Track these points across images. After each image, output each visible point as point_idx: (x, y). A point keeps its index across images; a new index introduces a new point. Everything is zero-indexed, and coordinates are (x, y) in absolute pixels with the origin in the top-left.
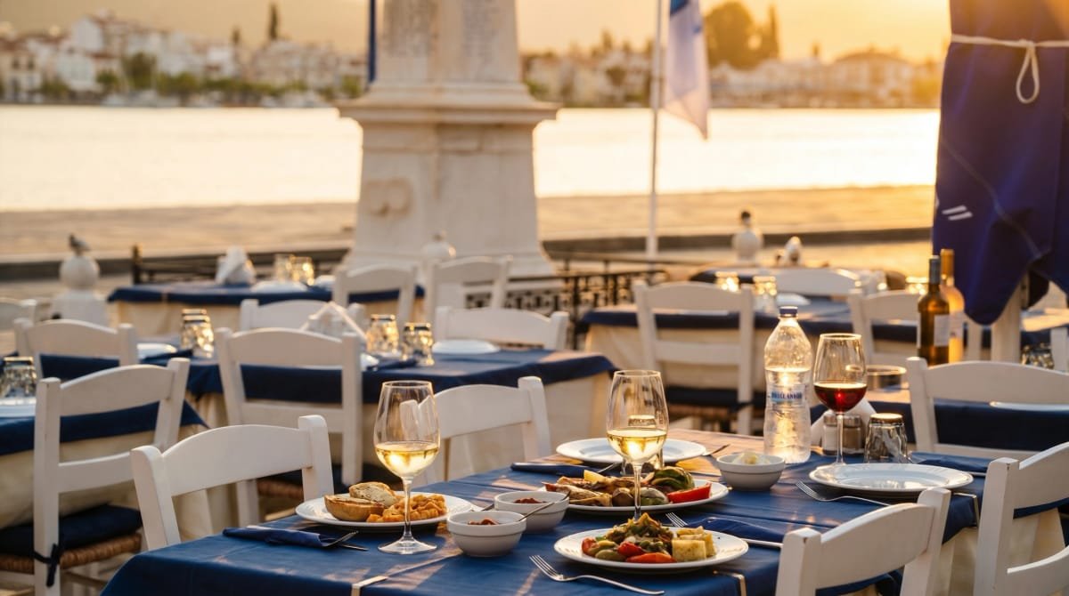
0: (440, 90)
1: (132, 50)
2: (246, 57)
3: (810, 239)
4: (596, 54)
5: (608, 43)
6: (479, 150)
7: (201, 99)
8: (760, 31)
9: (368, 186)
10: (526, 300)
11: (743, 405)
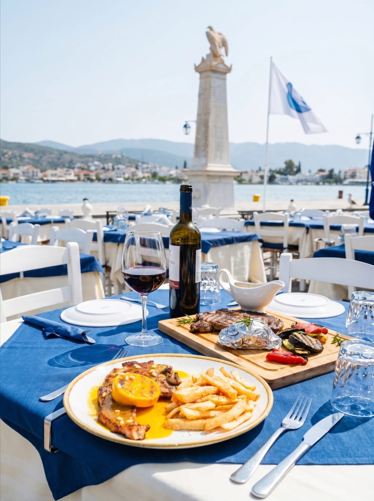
1: (153, 170)
2: (178, 172)
6: (219, 182)
8: (297, 167)
11: (285, 249)
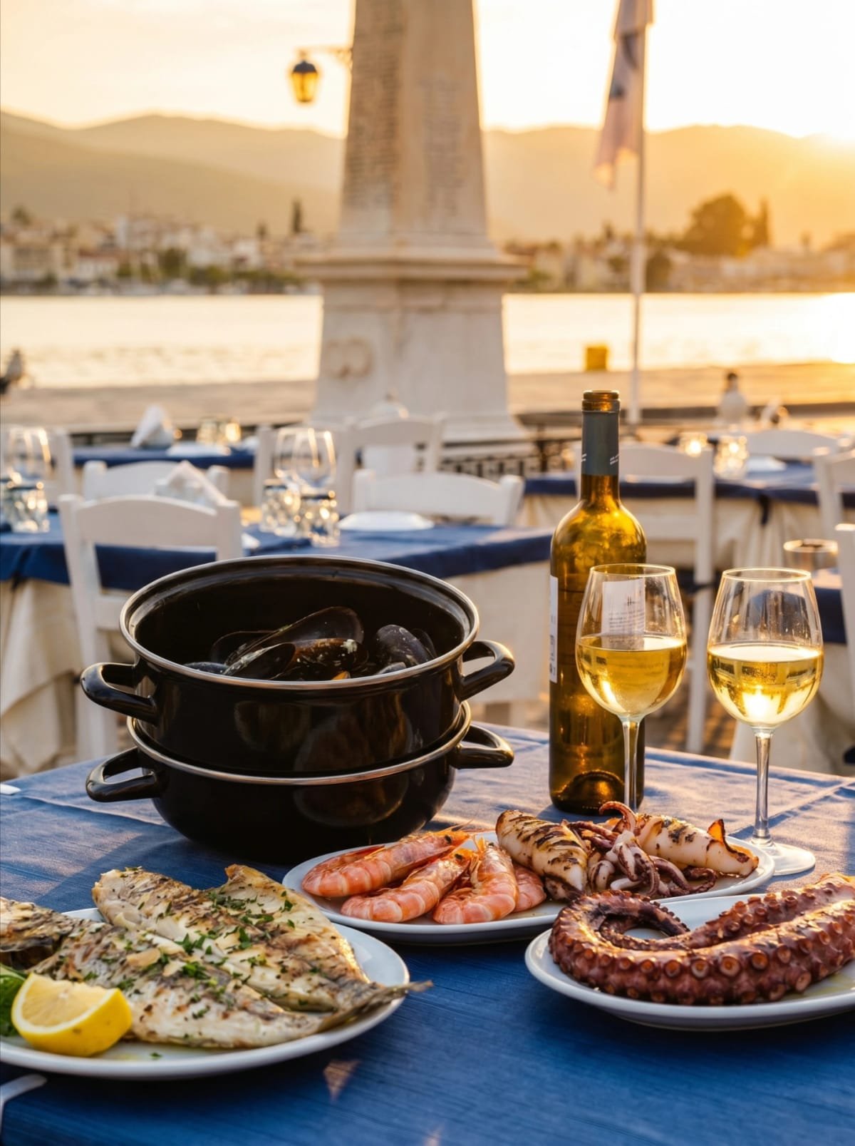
0: (402, 244)
1: (166, 243)
2: (270, 248)
3: (795, 410)
4: (598, 245)
5: (609, 235)
6: (443, 308)
7: (228, 288)
8: (753, 223)
9: (329, 347)
10: (487, 466)
